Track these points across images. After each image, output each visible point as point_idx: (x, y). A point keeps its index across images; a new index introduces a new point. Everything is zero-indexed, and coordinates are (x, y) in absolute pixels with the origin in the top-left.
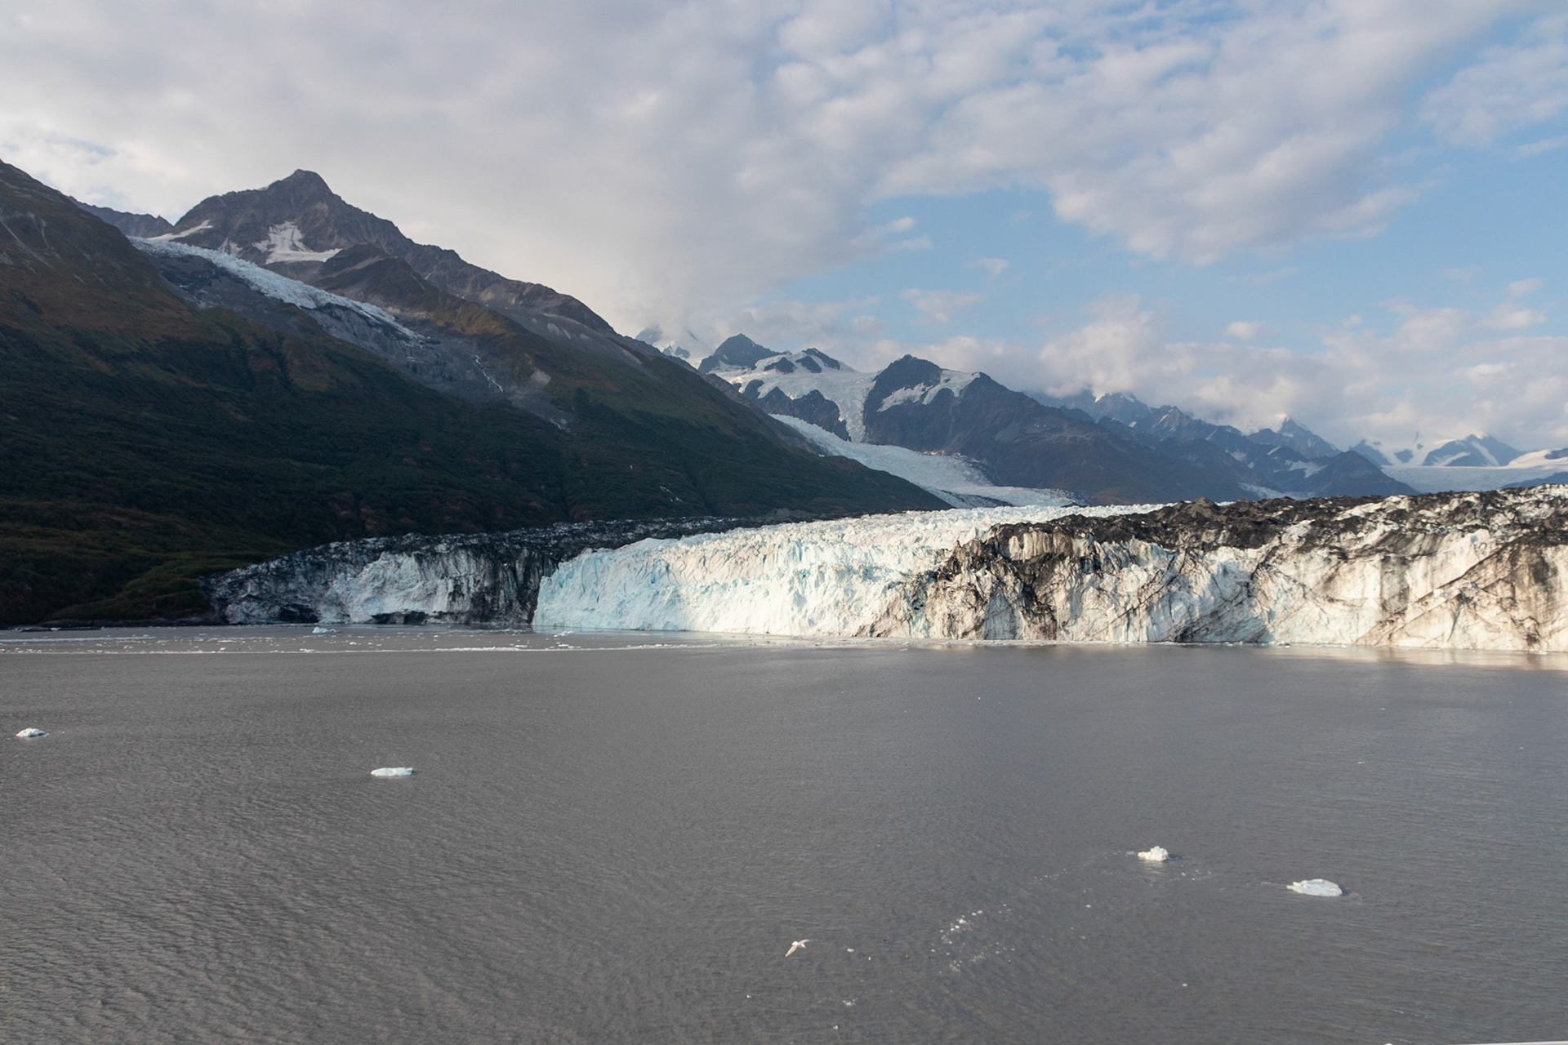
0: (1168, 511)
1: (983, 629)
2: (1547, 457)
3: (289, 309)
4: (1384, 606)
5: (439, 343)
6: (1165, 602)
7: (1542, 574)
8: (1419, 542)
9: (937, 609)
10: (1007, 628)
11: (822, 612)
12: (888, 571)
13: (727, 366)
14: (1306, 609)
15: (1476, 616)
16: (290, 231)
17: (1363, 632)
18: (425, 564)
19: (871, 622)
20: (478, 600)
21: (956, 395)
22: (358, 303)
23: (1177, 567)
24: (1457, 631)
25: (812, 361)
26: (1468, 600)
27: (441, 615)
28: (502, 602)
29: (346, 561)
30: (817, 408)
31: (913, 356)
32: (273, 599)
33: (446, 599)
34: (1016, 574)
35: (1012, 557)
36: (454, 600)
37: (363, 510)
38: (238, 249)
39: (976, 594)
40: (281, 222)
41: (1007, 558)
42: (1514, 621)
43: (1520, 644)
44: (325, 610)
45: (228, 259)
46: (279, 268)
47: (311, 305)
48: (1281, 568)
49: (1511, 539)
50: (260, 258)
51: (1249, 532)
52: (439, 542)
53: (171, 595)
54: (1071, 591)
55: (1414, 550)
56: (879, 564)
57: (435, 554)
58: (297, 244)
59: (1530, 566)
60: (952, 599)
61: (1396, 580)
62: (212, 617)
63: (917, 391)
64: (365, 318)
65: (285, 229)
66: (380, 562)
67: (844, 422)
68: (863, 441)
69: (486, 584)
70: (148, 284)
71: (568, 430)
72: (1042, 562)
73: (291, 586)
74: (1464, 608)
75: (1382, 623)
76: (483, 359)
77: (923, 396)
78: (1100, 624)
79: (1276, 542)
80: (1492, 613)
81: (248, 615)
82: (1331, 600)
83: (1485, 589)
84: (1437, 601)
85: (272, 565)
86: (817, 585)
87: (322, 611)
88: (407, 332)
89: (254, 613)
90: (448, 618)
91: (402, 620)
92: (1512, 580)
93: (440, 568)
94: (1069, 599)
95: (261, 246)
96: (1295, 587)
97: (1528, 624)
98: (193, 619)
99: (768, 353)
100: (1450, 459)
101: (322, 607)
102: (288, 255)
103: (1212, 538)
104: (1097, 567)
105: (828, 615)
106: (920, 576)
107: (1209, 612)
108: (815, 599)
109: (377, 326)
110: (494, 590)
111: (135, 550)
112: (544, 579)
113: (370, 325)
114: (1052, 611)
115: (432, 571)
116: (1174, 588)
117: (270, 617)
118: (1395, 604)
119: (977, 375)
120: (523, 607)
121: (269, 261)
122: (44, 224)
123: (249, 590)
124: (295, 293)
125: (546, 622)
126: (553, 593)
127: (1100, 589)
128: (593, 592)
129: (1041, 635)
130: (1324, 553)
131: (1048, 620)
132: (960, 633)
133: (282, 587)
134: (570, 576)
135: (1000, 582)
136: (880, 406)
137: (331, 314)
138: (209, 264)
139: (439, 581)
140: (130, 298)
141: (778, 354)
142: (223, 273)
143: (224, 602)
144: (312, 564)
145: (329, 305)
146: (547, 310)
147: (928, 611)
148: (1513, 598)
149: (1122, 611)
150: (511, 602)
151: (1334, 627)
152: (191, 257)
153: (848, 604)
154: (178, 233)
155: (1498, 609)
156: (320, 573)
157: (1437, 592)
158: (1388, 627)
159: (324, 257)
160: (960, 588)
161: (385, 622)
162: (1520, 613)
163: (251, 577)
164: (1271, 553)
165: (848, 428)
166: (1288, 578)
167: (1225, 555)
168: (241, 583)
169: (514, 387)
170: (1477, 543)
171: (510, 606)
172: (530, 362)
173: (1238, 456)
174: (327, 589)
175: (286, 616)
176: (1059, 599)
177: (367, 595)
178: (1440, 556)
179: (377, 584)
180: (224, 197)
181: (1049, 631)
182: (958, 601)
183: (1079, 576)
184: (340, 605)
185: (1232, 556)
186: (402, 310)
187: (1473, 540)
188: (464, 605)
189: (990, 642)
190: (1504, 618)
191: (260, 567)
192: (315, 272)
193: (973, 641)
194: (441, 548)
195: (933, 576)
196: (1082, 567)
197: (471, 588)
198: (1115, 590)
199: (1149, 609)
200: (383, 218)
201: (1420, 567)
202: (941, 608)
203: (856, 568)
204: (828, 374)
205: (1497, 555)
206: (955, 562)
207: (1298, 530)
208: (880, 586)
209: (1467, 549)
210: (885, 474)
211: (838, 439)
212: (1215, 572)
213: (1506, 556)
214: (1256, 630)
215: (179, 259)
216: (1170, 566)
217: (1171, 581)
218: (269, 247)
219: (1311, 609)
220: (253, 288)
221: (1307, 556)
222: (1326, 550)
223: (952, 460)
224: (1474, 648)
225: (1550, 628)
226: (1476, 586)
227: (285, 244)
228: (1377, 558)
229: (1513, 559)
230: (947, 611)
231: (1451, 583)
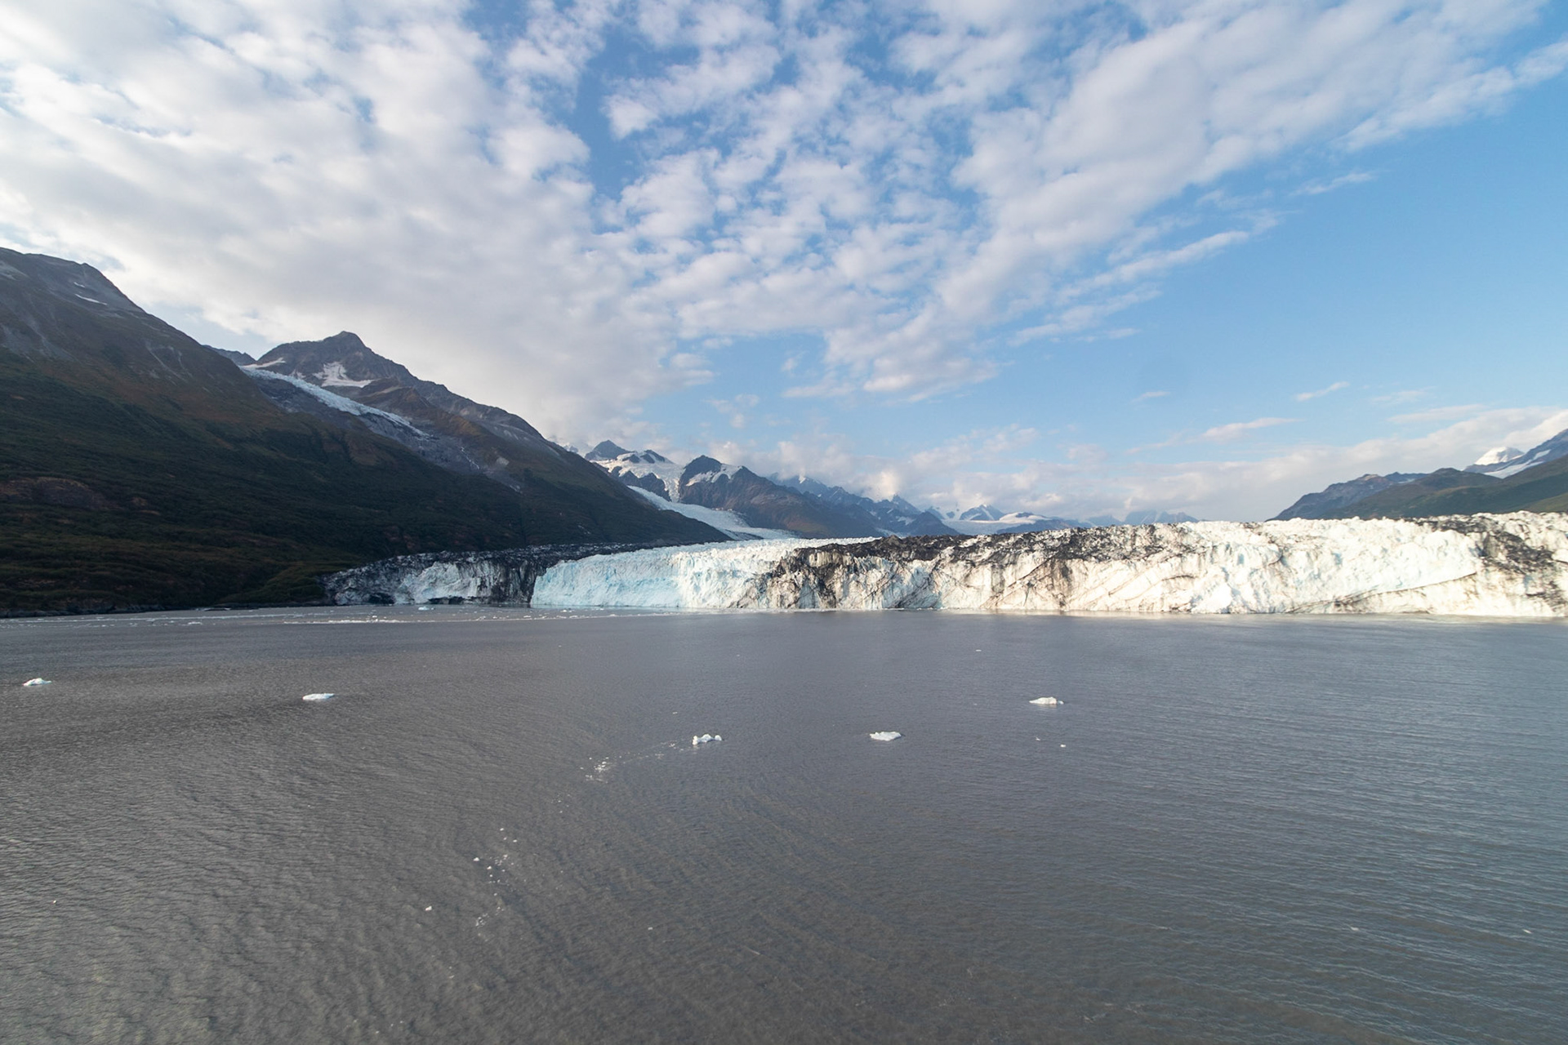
0: (877, 542)
1: (799, 603)
2: (1017, 516)
3: (346, 415)
4: (993, 589)
5: (438, 439)
6: (890, 588)
7: (1066, 573)
8: (1008, 558)
9: (773, 592)
10: (810, 602)
11: (710, 595)
12: (745, 573)
13: (601, 458)
14: (956, 591)
15: (1036, 593)
16: (338, 367)
17: (983, 602)
18: (463, 569)
19: (738, 600)
20: (496, 589)
21: (729, 478)
22: (387, 413)
23: (895, 570)
24: (1028, 601)
25: (650, 457)
26: (1032, 586)
27: (473, 599)
28: (511, 591)
29: (411, 567)
30: (651, 482)
31: (706, 456)
32: (366, 590)
33: (476, 589)
34: (814, 574)
35: (811, 565)
36: (481, 589)
37: (406, 537)
38: (303, 377)
39: (795, 584)
40: (331, 362)
41: (809, 566)
42: (1054, 596)
43: (1057, 606)
44: (398, 596)
45: (300, 382)
46: (330, 389)
47: (357, 413)
48: (943, 570)
49: (1050, 556)
50: (319, 382)
51: (925, 553)
52: (469, 556)
53: (299, 588)
54: (843, 583)
55: (1006, 562)
56: (739, 569)
57: (468, 563)
58: (342, 375)
59: (1060, 569)
60: (782, 587)
61: (998, 576)
62: (326, 601)
63: (708, 475)
64: (392, 422)
65: (334, 366)
66: (433, 568)
67: (668, 491)
68: (678, 502)
69: (501, 581)
70: (253, 396)
71: (521, 492)
72: (827, 568)
73: (377, 582)
74: (1030, 589)
75: (992, 598)
76: (466, 450)
77: (711, 478)
78: (858, 600)
79: (938, 558)
80: (1043, 592)
81: (349, 600)
82: (968, 586)
83: (1040, 580)
84: (1018, 586)
85: (363, 570)
86: (707, 580)
87: (396, 597)
88: (419, 432)
89: (353, 598)
90: (477, 600)
91: (448, 601)
92: (1052, 575)
93: (472, 571)
94: (842, 587)
95: (319, 375)
96: (951, 580)
97: (1060, 597)
98: (314, 602)
99: (624, 452)
100: (972, 517)
101: (396, 595)
102: (337, 382)
103: (907, 556)
104: (856, 570)
105: (713, 597)
106: (763, 575)
107: (911, 593)
108: (705, 588)
109: (399, 427)
110: (506, 584)
111: (267, 560)
112: (538, 578)
113: (395, 427)
114: (834, 593)
115: (467, 573)
116: (894, 581)
117: (363, 601)
118: (998, 588)
119: (741, 468)
120: (525, 593)
121: (324, 385)
122: (180, 354)
123: (350, 584)
124: (347, 406)
125: (539, 602)
126: (544, 585)
127: (858, 582)
128: (571, 585)
129: (828, 605)
130: (964, 563)
131: (832, 598)
132: (787, 605)
133: (371, 582)
134: (555, 576)
135: (807, 579)
136: (688, 483)
137: (370, 419)
138: (290, 385)
139: (471, 579)
140: (242, 403)
141: (629, 452)
142: (300, 391)
143: (333, 592)
144: (390, 568)
145: (369, 414)
146: (502, 422)
147: (768, 594)
148: (1053, 584)
149: (869, 593)
150: (517, 591)
151: (970, 599)
152: (277, 380)
153: (724, 591)
154: (261, 364)
155: (1046, 590)
156: (396, 574)
157: (1018, 582)
158: (995, 599)
159: (362, 384)
160: (786, 581)
161: (436, 603)
162: (1056, 591)
163: (350, 576)
164: (938, 563)
165: (670, 495)
166: (948, 575)
167: (917, 564)
168: (344, 580)
169: (486, 467)
170: (1035, 558)
171: (516, 593)
172: (496, 452)
173: (873, 513)
174: (400, 584)
175: (373, 600)
176: (837, 587)
177: (425, 586)
178: (1019, 564)
179: (431, 581)
180: (292, 344)
181: (832, 604)
182: (785, 588)
183: (847, 575)
184: (408, 593)
185: (920, 564)
186: (414, 419)
187: (1033, 556)
188: (487, 593)
189: (802, 610)
190: (1049, 594)
191: (356, 570)
192: (356, 393)
193: (794, 609)
194: (471, 559)
195: (770, 575)
196: (849, 570)
197: (491, 583)
198: (865, 582)
199: (883, 592)
200: (399, 363)
201: (1010, 569)
202: (776, 592)
203: (728, 571)
204: (658, 464)
205: (1045, 564)
206: (780, 567)
207: (948, 551)
208: (741, 581)
209: (1031, 561)
210: (694, 520)
211: (665, 501)
212: (913, 572)
213: (1049, 564)
214: (933, 602)
215: (270, 381)
216: (891, 570)
217: (892, 578)
218: (323, 376)
219: (958, 591)
220: (320, 401)
221: (956, 565)
222: (965, 561)
223: (727, 513)
224: (1036, 610)
225: (1070, 598)
226: (1035, 579)
227: (334, 374)
228: (990, 565)
229: (1052, 565)
230: (779, 594)
231: (1024, 577)
